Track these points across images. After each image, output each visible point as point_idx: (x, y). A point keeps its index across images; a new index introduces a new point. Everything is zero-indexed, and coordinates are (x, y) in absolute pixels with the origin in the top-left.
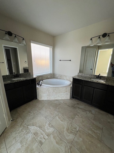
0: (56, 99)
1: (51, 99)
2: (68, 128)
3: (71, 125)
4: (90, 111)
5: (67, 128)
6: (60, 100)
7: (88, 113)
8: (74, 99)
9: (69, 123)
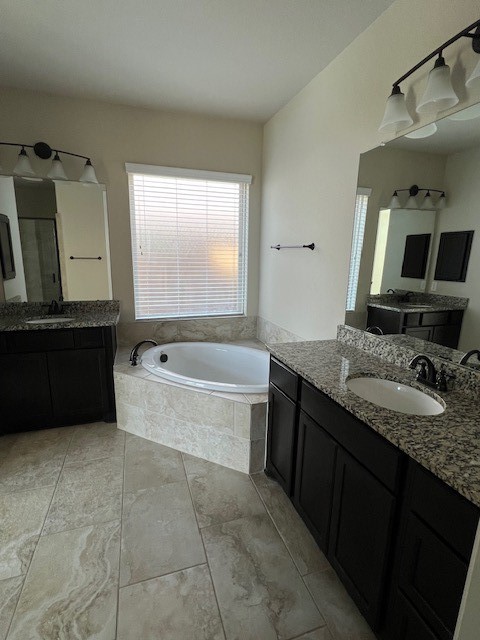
0: (180, 448)
1: (160, 442)
2: (66, 603)
3: (89, 602)
4: (281, 600)
5: (63, 601)
6: (197, 460)
7: (257, 599)
8: (272, 484)
9: (92, 587)
